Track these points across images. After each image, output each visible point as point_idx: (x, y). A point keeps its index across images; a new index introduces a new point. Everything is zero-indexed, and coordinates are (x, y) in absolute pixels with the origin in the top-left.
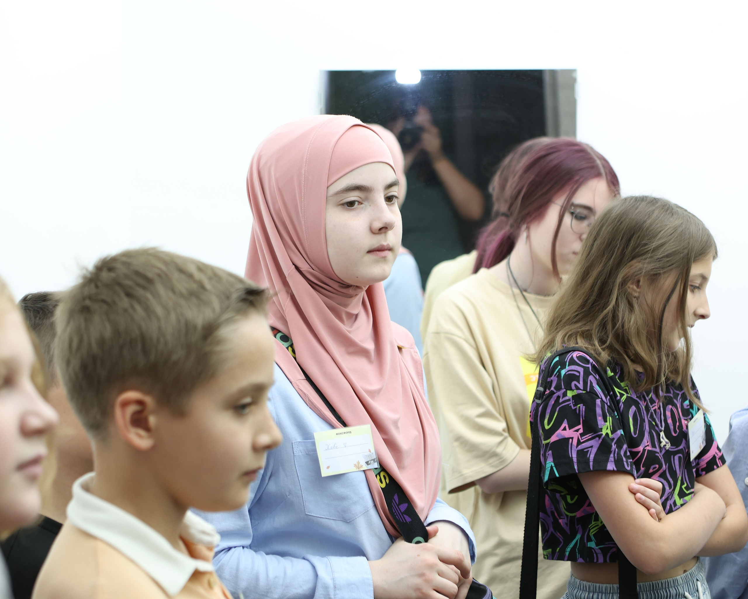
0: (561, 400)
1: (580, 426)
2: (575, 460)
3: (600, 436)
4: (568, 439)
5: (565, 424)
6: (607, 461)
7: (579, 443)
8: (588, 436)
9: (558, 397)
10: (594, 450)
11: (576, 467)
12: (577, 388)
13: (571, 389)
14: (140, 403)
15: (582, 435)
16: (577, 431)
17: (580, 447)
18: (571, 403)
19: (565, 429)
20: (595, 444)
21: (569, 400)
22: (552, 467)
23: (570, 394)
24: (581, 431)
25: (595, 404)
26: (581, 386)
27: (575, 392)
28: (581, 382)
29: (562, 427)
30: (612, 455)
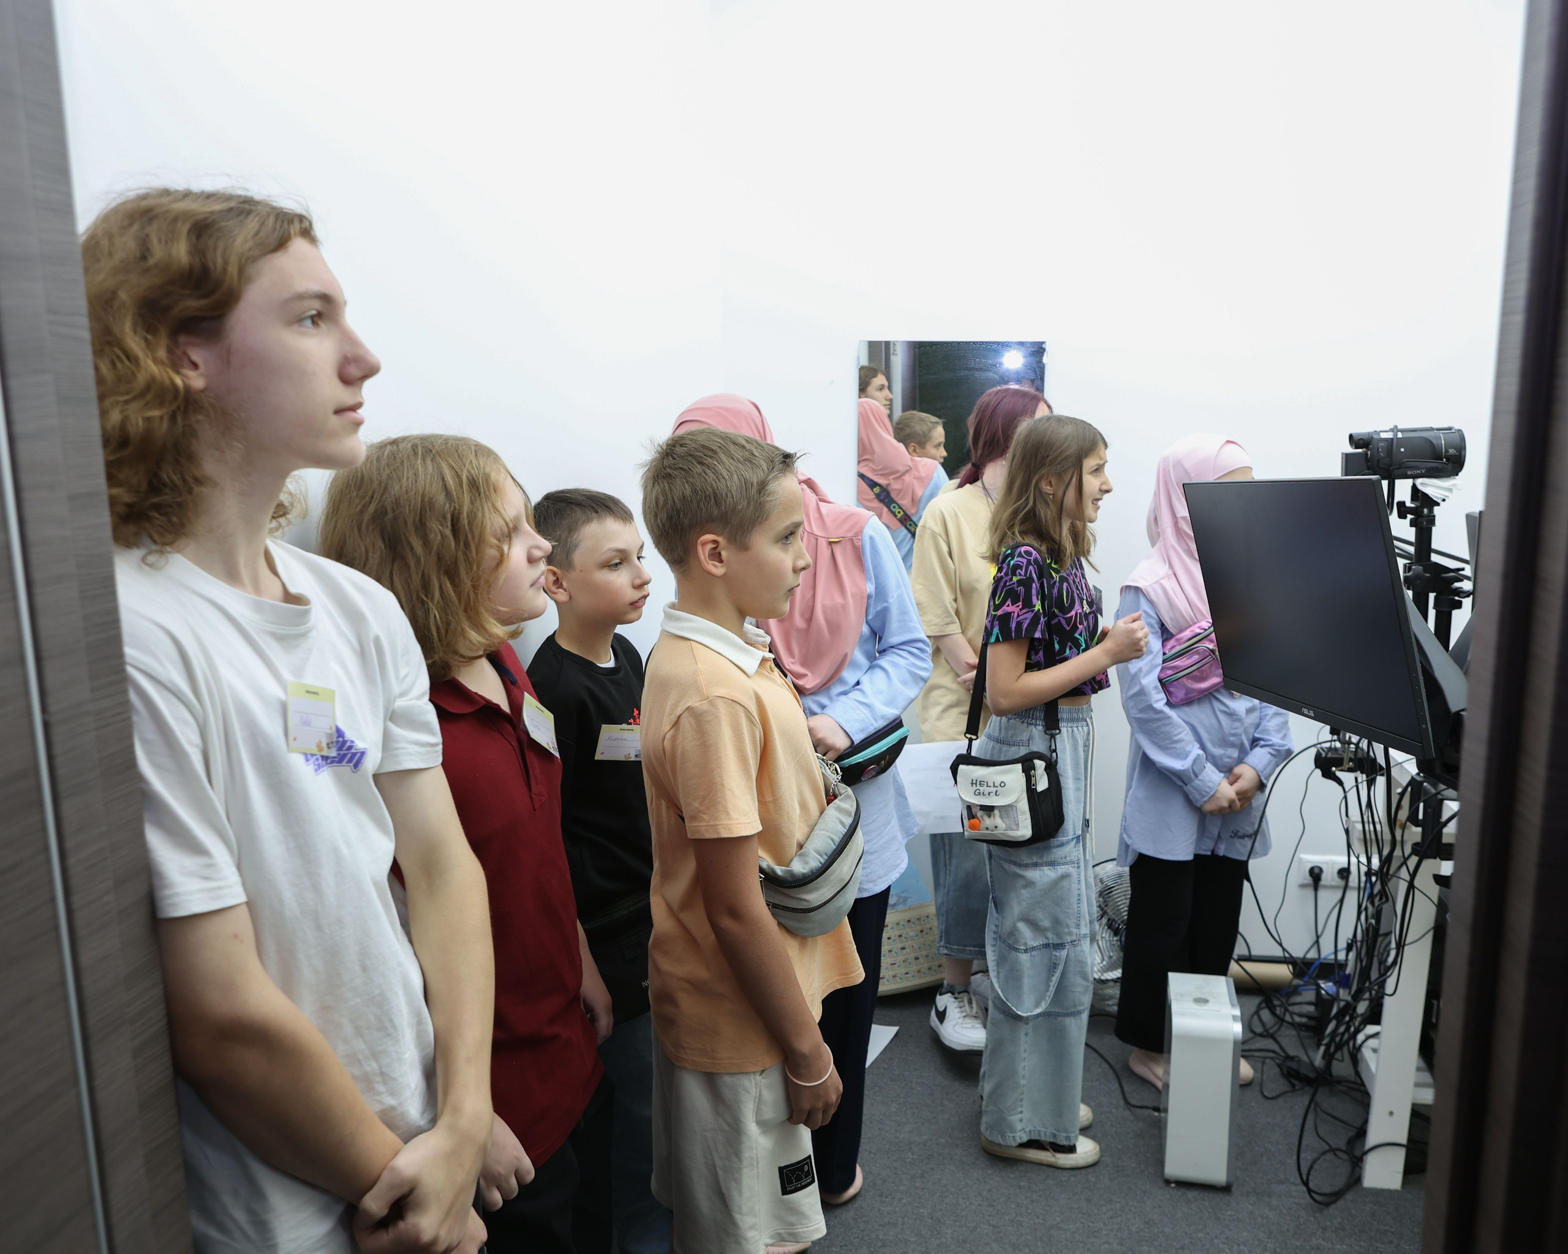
0: (1008, 584)
1: (1020, 603)
2: (1013, 629)
3: (1032, 611)
4: (1010, 613)
5: (1009, 602)
6: (1036, 630)
7: (1018, 616)
8: (1024, 611)
9: (1006, 581)
10: (1027, 622)
11: (1013, 635)
12: (1020, 575)
13: (1016, 575)
14: (715, 542)
15: (1021, 610)
16: (1018, 607)
17: (1018, 619)
18: (1015, 585)
19: (1008, 606)
20: (1030, 615)
21: (1014, 584)
22: (998, 634)
23: (1015, 579)
24: (1020, 607)
25: (1031, 587)
26: (1023, 573)
27: (1019, 578)
28: (1024, 570)
29: (1007, 604)
30: (1040, 626)
